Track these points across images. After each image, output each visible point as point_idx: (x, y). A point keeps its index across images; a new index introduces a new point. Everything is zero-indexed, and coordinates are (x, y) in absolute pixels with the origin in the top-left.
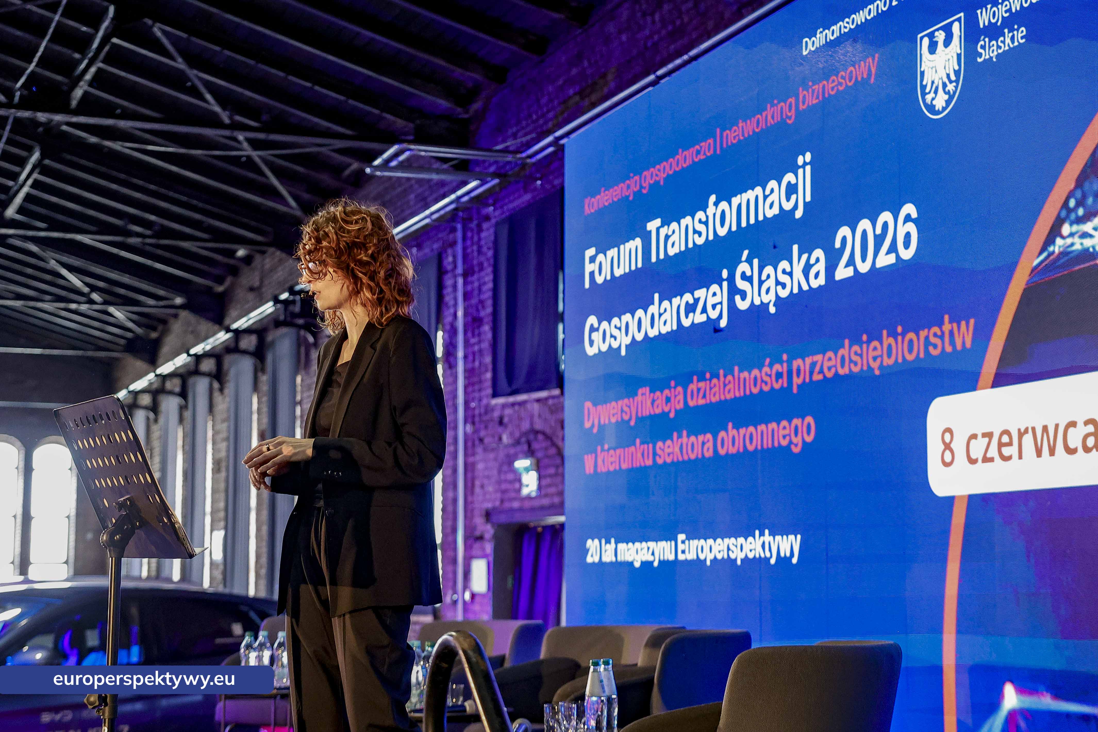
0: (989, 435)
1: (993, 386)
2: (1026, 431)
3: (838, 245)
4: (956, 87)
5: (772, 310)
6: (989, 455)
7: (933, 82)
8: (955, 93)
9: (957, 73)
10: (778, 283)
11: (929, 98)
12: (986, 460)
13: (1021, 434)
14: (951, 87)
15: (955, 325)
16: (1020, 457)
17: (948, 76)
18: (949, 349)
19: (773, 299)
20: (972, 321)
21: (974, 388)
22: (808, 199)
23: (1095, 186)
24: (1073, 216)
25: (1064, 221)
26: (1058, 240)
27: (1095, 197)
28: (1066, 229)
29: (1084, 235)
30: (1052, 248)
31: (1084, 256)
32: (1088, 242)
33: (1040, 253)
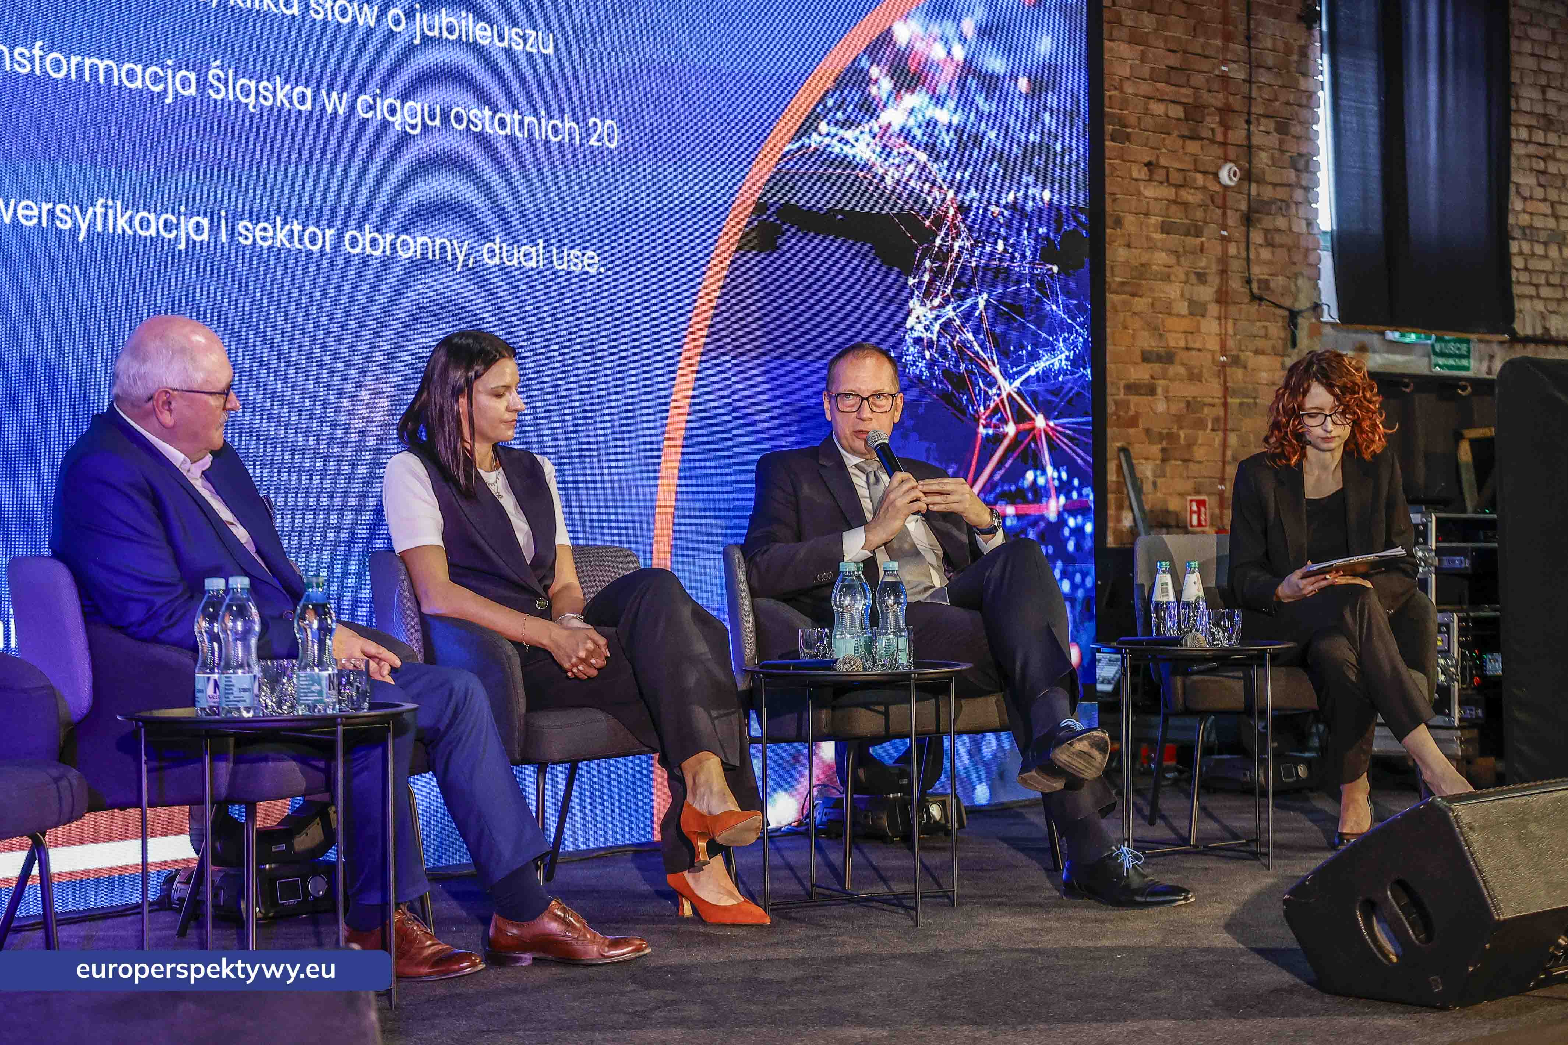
23: (857, 96)
24: (831, 116)
25: (820, 118)
26: (815, 136)
27: (857, 107)
28: (823, 127)
29: (843, 141)
30: (806, 141)
31: (843, 161)
32: (847, 150)
33: (792, 141)
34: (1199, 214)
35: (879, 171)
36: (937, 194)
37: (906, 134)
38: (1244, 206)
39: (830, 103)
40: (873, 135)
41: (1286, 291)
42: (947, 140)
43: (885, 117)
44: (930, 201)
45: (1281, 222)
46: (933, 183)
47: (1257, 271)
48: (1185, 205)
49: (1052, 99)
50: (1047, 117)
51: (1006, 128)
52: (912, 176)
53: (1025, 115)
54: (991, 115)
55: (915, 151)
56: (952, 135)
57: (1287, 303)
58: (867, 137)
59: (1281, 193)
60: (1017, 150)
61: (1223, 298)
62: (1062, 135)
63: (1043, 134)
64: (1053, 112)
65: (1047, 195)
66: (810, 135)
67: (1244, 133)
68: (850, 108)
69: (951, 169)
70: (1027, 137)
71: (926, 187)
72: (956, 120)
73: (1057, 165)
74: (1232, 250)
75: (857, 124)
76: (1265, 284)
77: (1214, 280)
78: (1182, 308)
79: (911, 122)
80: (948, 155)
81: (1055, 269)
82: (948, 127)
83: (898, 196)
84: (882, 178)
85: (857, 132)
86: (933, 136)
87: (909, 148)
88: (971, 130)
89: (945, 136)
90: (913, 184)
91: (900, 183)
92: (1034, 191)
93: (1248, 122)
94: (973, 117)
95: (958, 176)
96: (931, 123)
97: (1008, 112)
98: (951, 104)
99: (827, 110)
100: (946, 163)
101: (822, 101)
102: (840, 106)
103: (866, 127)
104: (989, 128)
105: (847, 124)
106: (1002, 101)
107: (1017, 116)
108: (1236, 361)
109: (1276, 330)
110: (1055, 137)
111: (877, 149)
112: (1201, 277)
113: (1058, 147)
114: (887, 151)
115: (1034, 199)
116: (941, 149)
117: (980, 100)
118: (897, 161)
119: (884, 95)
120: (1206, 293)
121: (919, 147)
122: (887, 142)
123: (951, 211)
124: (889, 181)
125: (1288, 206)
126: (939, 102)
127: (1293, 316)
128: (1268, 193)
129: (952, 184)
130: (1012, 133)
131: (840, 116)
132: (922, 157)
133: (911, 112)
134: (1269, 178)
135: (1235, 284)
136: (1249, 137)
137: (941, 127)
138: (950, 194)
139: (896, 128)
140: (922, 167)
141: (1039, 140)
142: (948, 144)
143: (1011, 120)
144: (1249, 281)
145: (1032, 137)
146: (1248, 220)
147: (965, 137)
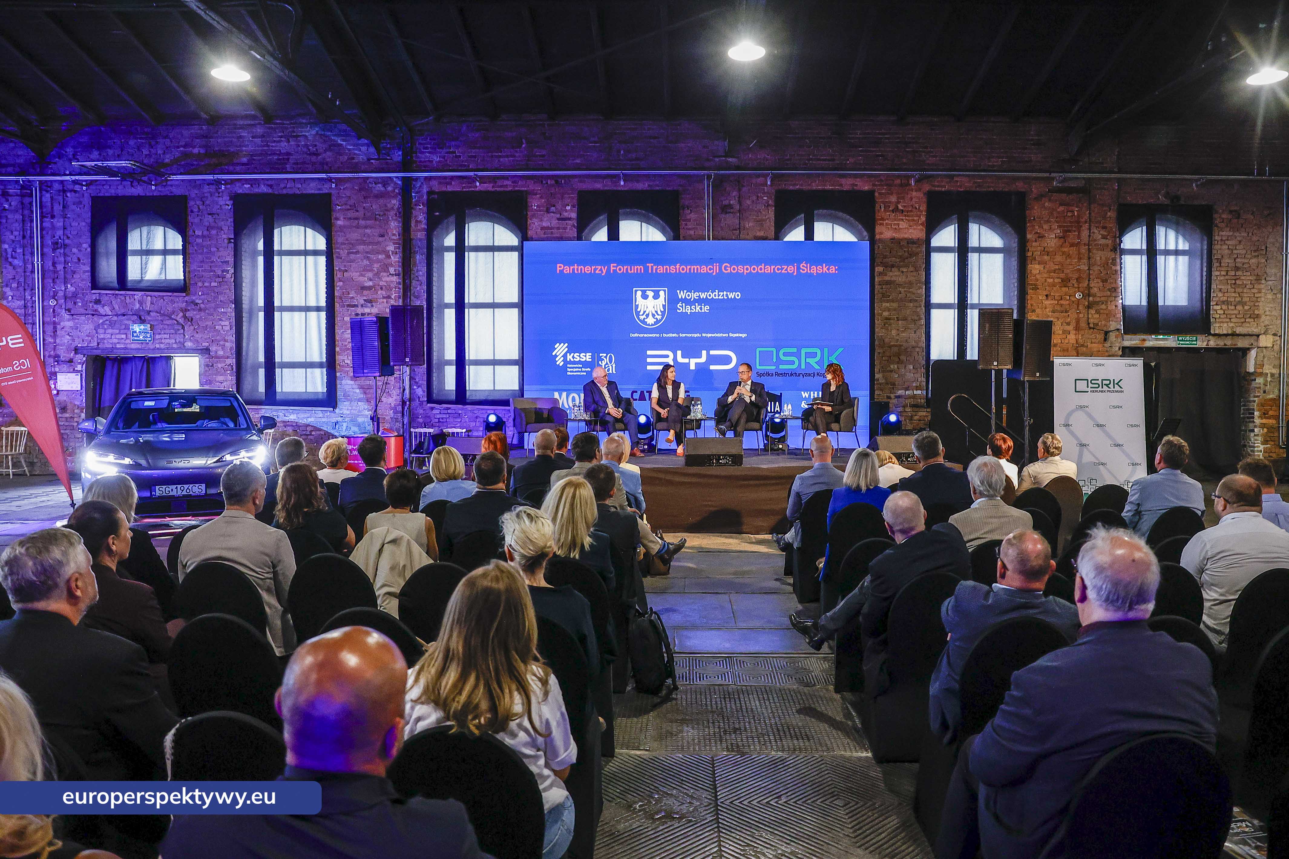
34: (1067, 307)
38: (1087, 303)
41: (1105, 325)
45: (1103, 307)
47: (1091, 321)
48: (1061, 305)
57: (1105, 329)
59: (1103, 299)
61: (1077, 328)
67: (1086, 285)
74: (1081, 315)
76: (1097, 324)
77: (1073, 324)
78: (1061, 332)
93: (1089, 281)
108: (1083, 346)
109: (1101, 337)
112: (1068, 324)
120: (1070, 328)
125: (1107, 302)
127: (1106, 333)
128: (1098, 299)
134: (1098, 295)
135: (1083, 324)
136: (1088, 285)
144: (1089, 324)
146: (1089, 307)
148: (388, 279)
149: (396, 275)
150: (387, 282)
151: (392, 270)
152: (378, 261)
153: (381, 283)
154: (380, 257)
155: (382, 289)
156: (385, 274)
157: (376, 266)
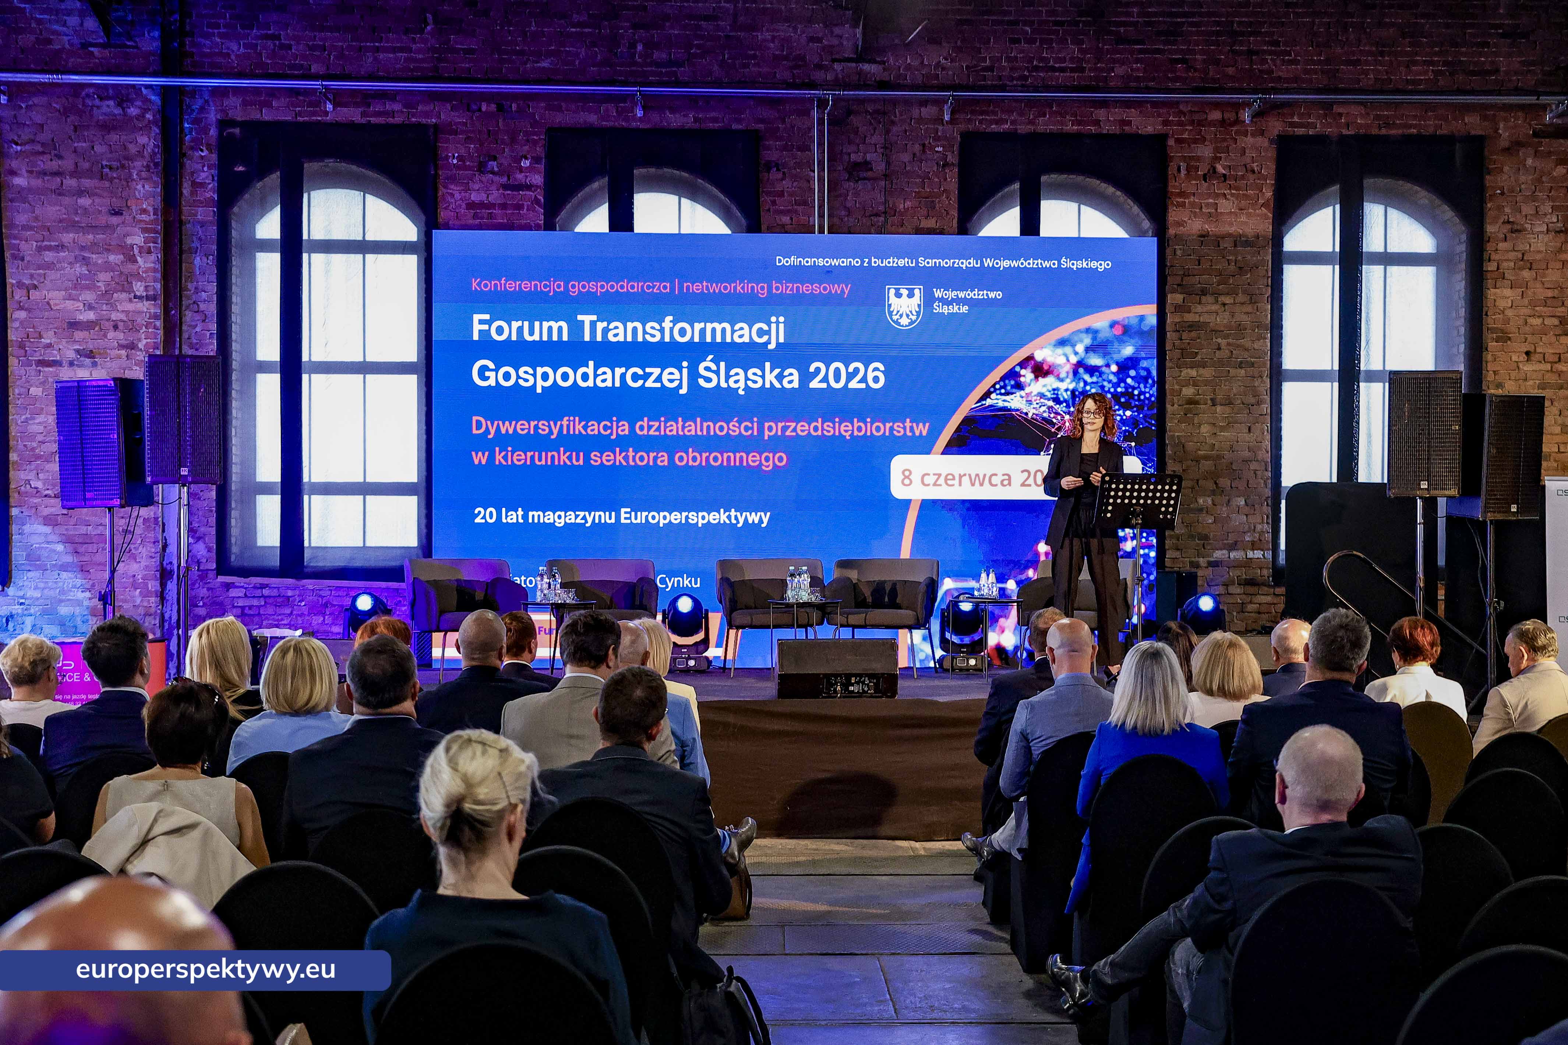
0: (940, 475)
1: (943, 453)
2: (965, 475)
3: (812, 369)
4: (917, 319)
5: (741, 392)
6: (938, 483)
7: (898, 312)
8: (915, 321)
9: (918, 313)
10: (747, 379)
11: (895, 318)
12: (935, 484)
13: (961, 477)
14: (914, 318)
15: (914, 425)
16: (960, 485)
17: (911, 312)
18: (909, 434)
19: (743, 386)
20: (927, 425)
21: (929, 453)
22: (781, 340)
23: (1013, 382)
24: (998, 392)
25: (992, 392)
26: (988, 400)
27: (1012, 387)
28: (993, 396)
29: (1004, 401)
30: (984, 402)
31: (1004, 409)
32: (1006, 404)
33: (977, 403)
35: (1025, 411)
36: (1059, 417)
37: (1042, 396)
39: (998, 386)
40: (1022, 397)
42: (1066, 396)
43: (1027, 390)
44: (1054, 420)
46: (1057, 413)
49: (1132, 373)
50: (1129, 381)
51: (1102, 387)
52: (1044, 412)
53: (1114, 379)
54: (1093, 383)
55: (1046, 401)
56: (1069, 393)
58: (1018, 398)
60: (1109, 396)
62: (1139, 387)
63: (1126, 388)
64: (1132, 378)
65: (1128, 413)
66: (985, 400)
68: (1009, 388)
69: (1068, 406)
70: (1115, 390)
71: (1052, 415)
72: (1071, 386)
73: (1136, 401)
75: (1012, 394)
79: (1044, 390)
80: (1065, 401)
81: (1133, 444)
82: (1066, 390)
83: (1036, 420)
84: (1026, 414)
85: (1012, 397)
86: (1057, 394)
87: (1042, 400)
88: (1080, 390)
89: (1064, 394)
90: (1046, 415)
91: (1037, 415)
92: (1121, 412)
94: (1082, 384)
95: (1072, 409)
96: (1057, 389)
97: (1104, 380)
98: (1068, 380)
99: (996, 390)
100: (1065, 404)
101: (994, 386)
102: (1004, 387)
103: (1018, 394)
104: (1092, 388)
105: (1008, 393)
106: (1100, 376)
107: (1110, 382)
110: (1134, 388)
111: (1024, 402)
113: (1136, 392)
114: (1029, 402)
115: (1120, 415)
116: (1062, 399)
117: (1087, 377)
118: (1035, 406)
119: (1028, 381)
121: (1049, 400)
122: (1029, 399)
123: (1067, 424)
124: (1030, 415)
126: (1062, 380)
129: (1069, 413)
130: (1106, 389)
131: (1003, 391)
132: (1051, 403)
133: (1044, 386)
137: (1062, 390)
138: (1067, 417)
139: (1035, 393)
140: (1051, 407)
141: (1123, 390)
142: (1066, 397)
143: (1105, 384)
145: (1119, 390)
147: (1077, 393)
148: (130, 307)
149: (148, 298)
150: (127, 312)
151: (139, 288)
152: (108, 267)
153: (114, 316)
154: (112, 258)
155: (116, 327)
156: (124, 296)
157: (104, 277)
